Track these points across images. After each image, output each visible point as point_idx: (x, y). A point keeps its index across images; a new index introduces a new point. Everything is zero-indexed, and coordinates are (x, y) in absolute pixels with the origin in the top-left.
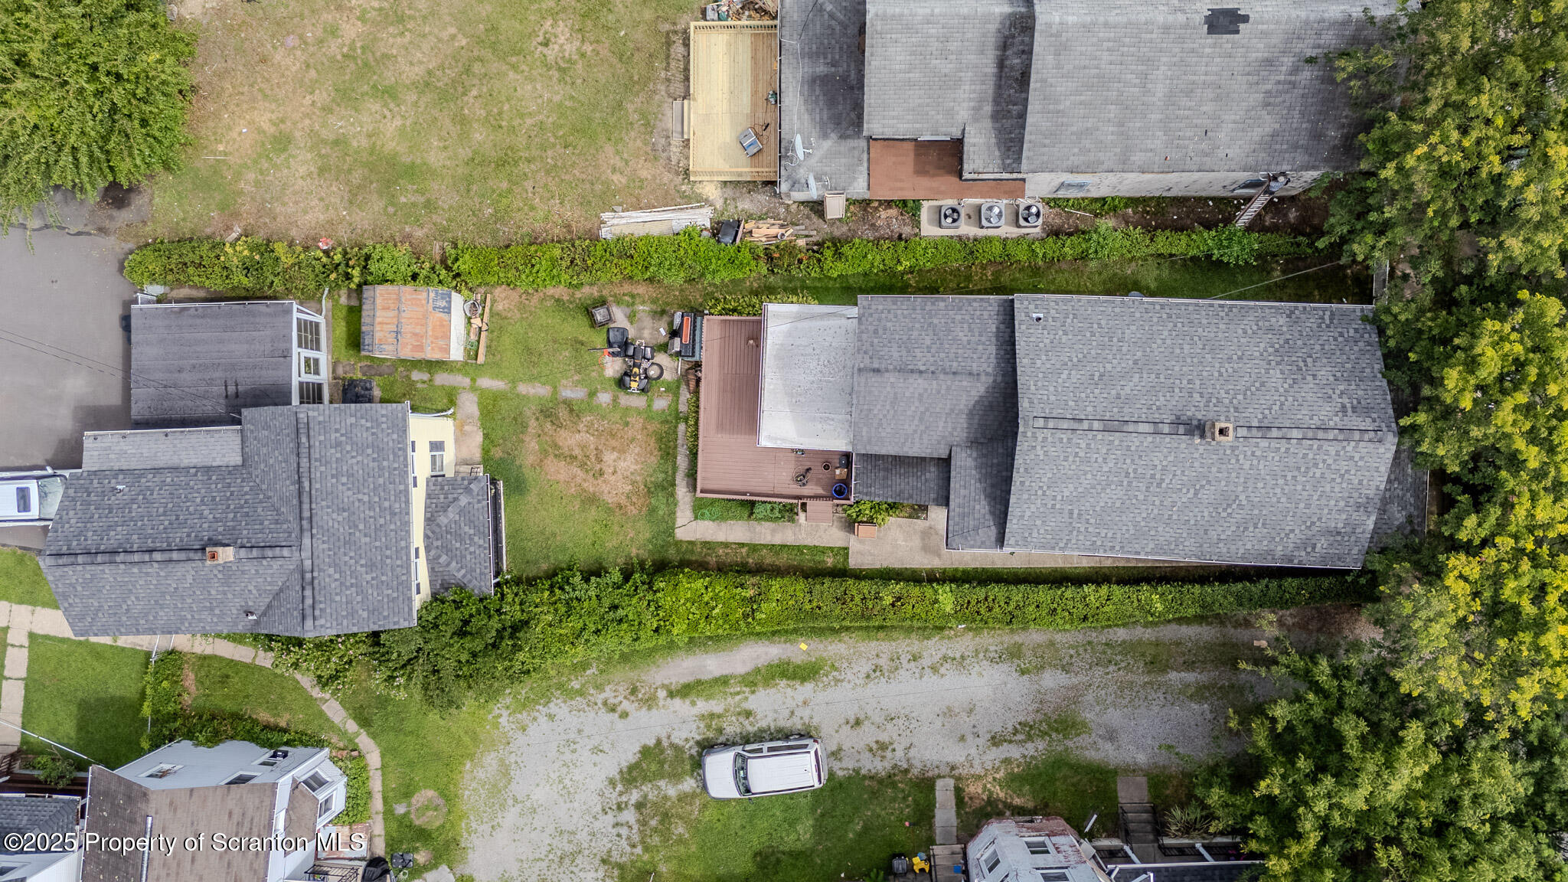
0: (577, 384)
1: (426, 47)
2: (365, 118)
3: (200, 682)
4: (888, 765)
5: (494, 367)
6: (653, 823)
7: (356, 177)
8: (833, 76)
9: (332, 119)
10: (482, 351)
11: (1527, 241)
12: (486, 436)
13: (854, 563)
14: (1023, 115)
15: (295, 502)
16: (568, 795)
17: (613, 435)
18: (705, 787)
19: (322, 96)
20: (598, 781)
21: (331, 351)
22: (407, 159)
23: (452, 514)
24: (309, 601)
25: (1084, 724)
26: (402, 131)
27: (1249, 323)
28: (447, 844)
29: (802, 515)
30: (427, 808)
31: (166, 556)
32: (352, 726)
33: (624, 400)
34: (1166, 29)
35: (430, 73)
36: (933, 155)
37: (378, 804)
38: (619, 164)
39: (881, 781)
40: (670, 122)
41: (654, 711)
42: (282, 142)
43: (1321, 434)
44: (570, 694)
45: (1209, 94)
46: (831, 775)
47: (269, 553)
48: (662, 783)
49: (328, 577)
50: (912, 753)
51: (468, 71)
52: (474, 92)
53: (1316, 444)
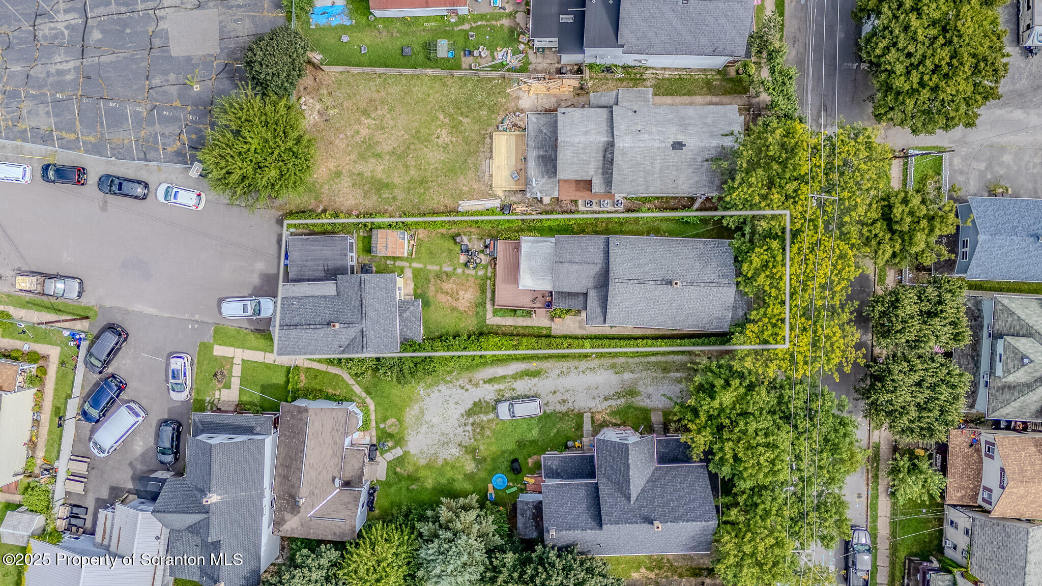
0: (449, 265)
1: (393, 139)
2: (370, 165)
3: (306, 377)
4: (566, 408)
5: (418, 259)
6: (478, 430)
7: (366, 188)
8: (546, 155)
9: (357, 165)
10: (414, 253)
11: (768, 223)
12: (415, 285)
13: (553, 333)
14: (612, 173)
15: (359, 308)
16: (446, 420)
17: (463, 285)
18: (498, 416)
19: (353, 157)
20: (457, 415)
21: (357, 253)
22: (386, 181)
23: (408, 313)
24: (365, 342)
25: (639, 393)
26: (384, 170)
27: (690, 246)
28: (400, 440)
29: (534, 315)
30: (392, 425)
31: (315, 326)
32: (364, 395)
33: (467, 271)
34: (658, 148)
35: (394, 148)
36: (582, 184)
37: (373, 424)
38: (466, 183)
39: (563, 414)
40: (485, 167)
41: (478, 389)
42: (338, 174)
43: (711, 285)
44: (446, 382)
45: (674, 168)
46: (545, 412)
47: (351, 325)
48: (481, 416)
49: (371, 334)
50: (575, 403)
51: (409, 148)
52: (411, 156)
53: (709, 288)
